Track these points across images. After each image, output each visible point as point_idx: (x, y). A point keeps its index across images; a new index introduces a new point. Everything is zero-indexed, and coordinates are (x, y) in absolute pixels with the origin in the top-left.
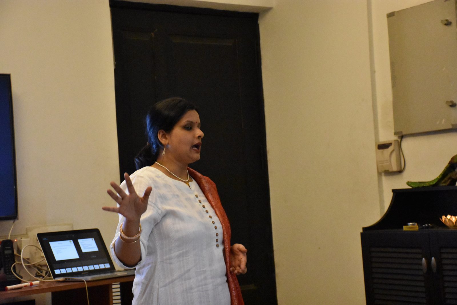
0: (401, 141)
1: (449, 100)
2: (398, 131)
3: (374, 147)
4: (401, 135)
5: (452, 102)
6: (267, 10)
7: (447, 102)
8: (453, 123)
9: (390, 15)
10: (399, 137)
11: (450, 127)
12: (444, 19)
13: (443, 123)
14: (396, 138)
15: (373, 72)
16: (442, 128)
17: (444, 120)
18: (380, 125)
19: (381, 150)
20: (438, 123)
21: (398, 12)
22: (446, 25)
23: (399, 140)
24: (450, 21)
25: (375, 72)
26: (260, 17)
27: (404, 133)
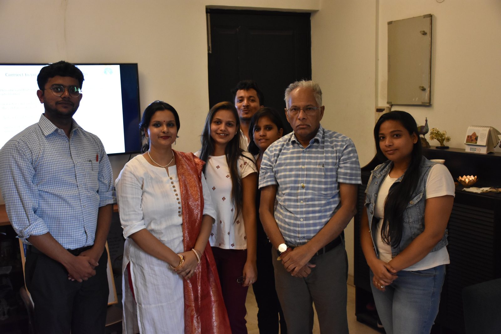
0: (391, 107)
1: (422, 86)
2: (390, 101)
3: (374, 110)
4: (391, 104)
5: (423, 87)
6: (315, 12)
7: (420, 87)
8: (423, 101)
9: (390, 23)
10: (390, 105)
11: (420, 103)
12: (423, 30)
13: (417, 100)
14: (388, 105)
15: (377, 60)
16: (415, 104)
17: (417, 98)
18: (379, 95)
19: (378, 113)
20: (414, 99)
21: (394, 21)
22: (423, 34)
23: (390, 107)
24: (426, 32)
25: (378, 60)
26: (311, 15)
27: (393, 103)
